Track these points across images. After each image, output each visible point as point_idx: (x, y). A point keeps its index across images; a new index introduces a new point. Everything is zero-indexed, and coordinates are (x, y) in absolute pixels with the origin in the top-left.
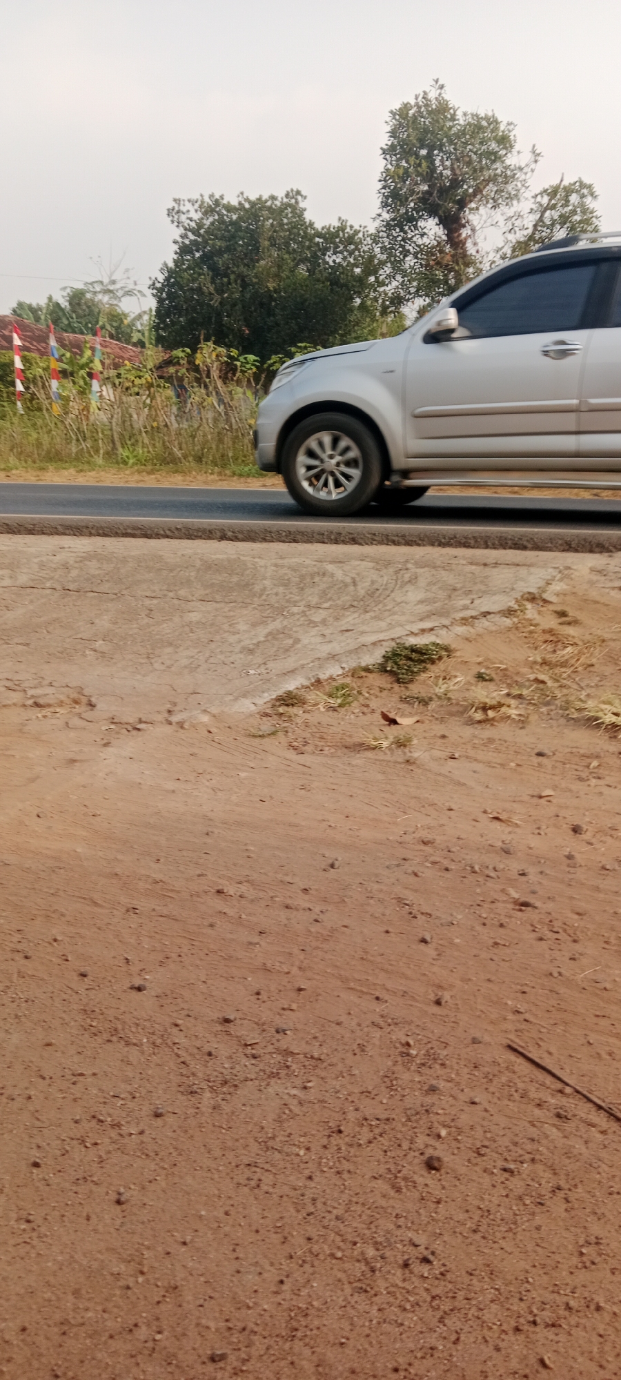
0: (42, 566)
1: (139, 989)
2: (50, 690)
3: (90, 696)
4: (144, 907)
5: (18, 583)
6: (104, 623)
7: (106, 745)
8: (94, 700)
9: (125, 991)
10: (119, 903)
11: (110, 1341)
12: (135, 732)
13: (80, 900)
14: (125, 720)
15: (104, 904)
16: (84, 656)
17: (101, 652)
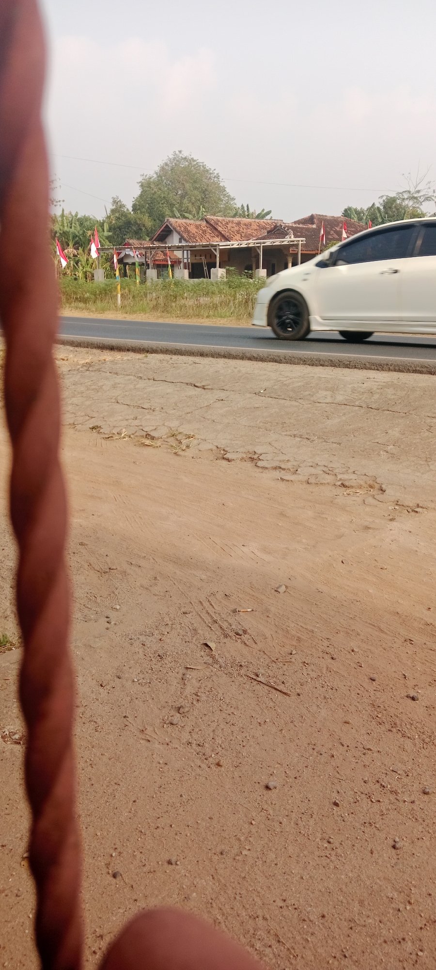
0: (354, 390)
1: (413, 699)
2: (353, 477)
3: (382, 484)
4: (417, 640)
5: (336, 401)
6: (395, 433)
7: (391, 520)
8: (384, 487)
9: (402, 698)
10: (399, 634)
11: (384, 945)
12: (413, 514)
13: (371, 626)
14: (406, 504)
15: (388, 632)
16: (379, 455)
17: (392, 454)
